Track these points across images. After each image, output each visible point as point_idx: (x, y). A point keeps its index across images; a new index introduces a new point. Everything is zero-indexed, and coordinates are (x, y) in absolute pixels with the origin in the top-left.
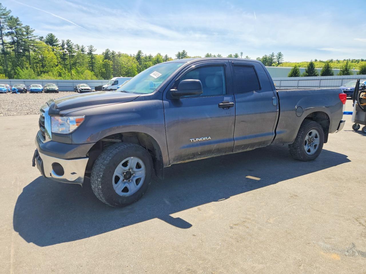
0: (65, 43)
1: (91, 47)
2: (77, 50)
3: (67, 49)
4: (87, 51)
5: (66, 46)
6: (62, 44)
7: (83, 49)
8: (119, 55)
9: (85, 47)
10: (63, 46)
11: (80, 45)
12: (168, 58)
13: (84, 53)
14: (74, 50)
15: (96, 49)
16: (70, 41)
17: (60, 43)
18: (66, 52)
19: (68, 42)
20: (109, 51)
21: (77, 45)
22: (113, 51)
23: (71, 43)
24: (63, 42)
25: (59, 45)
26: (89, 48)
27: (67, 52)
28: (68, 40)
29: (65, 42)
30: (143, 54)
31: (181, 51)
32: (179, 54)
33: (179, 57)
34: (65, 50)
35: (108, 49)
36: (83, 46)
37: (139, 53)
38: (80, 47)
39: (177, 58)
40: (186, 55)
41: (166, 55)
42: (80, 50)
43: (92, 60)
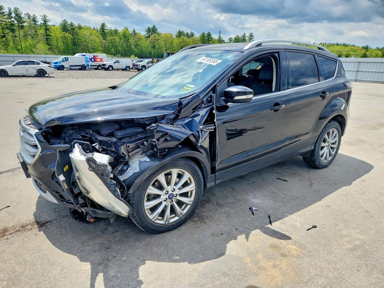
0: (12, 11)
1: (45, 16)
2: (27, 20)
3: (15, 18)
4: (40, 21)
5: (13, 15)
6: (8, 12)
7: (34, 19)
8: (80, 28)
9: (37, 17)
10: (10, 14)
11: (31, 14)
12: (136, 33)
13: (36, 23)
14: (24, 19)
15: (51, 20)
16: (18, 9)
17: (6, 11)
18: (13, 21)
19: (16, 10)
20: (67, 22)
21: (28, 14)
22: (71, 23)
23: (20, 11)
24: (10, 10)
25: (5, 14)
26: (43, 18)
27: (16, 22)
28: (16, 8)
29: (12, 9)
30: (107, 27)
31: (151, 26)
32: (149, 28)
33: (148, 33)
34: (13, 19)
35: (65, 20)
36: (34, 15)
37: (103, 25)
38: (32, 17)
39: (146, 33)
40: (156, 30)
41: (134, 30)
42: (31, 19)
43: (47, 31)
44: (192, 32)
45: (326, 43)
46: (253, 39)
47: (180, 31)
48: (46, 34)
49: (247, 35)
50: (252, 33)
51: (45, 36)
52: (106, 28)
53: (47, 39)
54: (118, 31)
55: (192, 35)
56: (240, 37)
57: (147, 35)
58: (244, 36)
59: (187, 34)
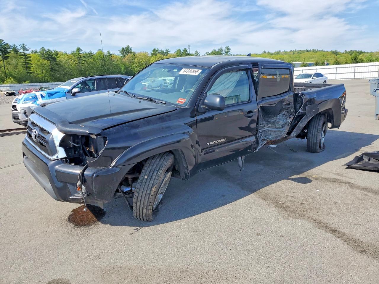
1: (23, 45)
4: (19, 50)
7: (15, 48)
8: (56, 54)
9: (17, 46)
12: (111, 54)
13: (16, 52)
20: (45, 49)
21: (8, 44)
22: (49, 49)
26: (21, 47)
31: (125, 46)
32: (123, 49)
33: (122, 53)
35: (43, 48)
36: (14, 45)
37: (78, 50)
38: (11, 47)
39: (120, 53)
40: (131, 50)
41: (109, 51)
42: (11, 49)
43: (26, 60)
44: (167, 49)
45: (295, 50)
46: (230, 52)
47: (155, 49)
48: (26, 62)
49: (224, 48)
50: (228, 47)
51: (24, 64)
52: (81, 52)
53: (27, 67)
54: (93, 53)
55: (168, 52)
56: (217, 50)
57: (122, 55)
58: (221, 50)
59: (162, 51)
